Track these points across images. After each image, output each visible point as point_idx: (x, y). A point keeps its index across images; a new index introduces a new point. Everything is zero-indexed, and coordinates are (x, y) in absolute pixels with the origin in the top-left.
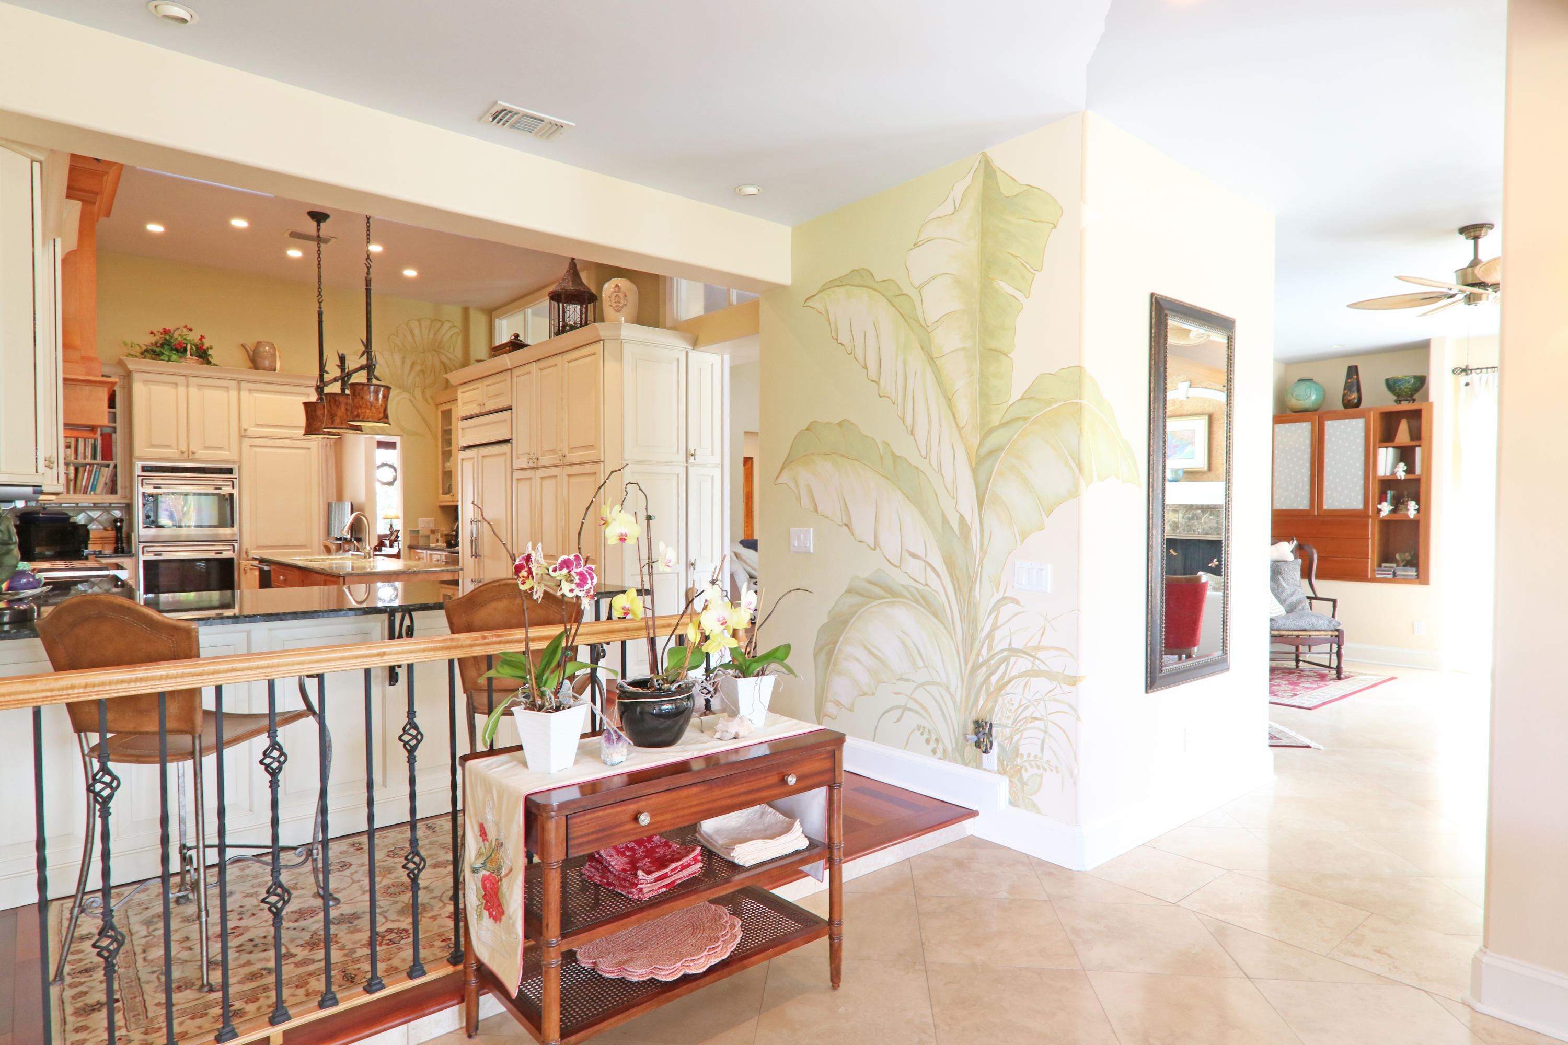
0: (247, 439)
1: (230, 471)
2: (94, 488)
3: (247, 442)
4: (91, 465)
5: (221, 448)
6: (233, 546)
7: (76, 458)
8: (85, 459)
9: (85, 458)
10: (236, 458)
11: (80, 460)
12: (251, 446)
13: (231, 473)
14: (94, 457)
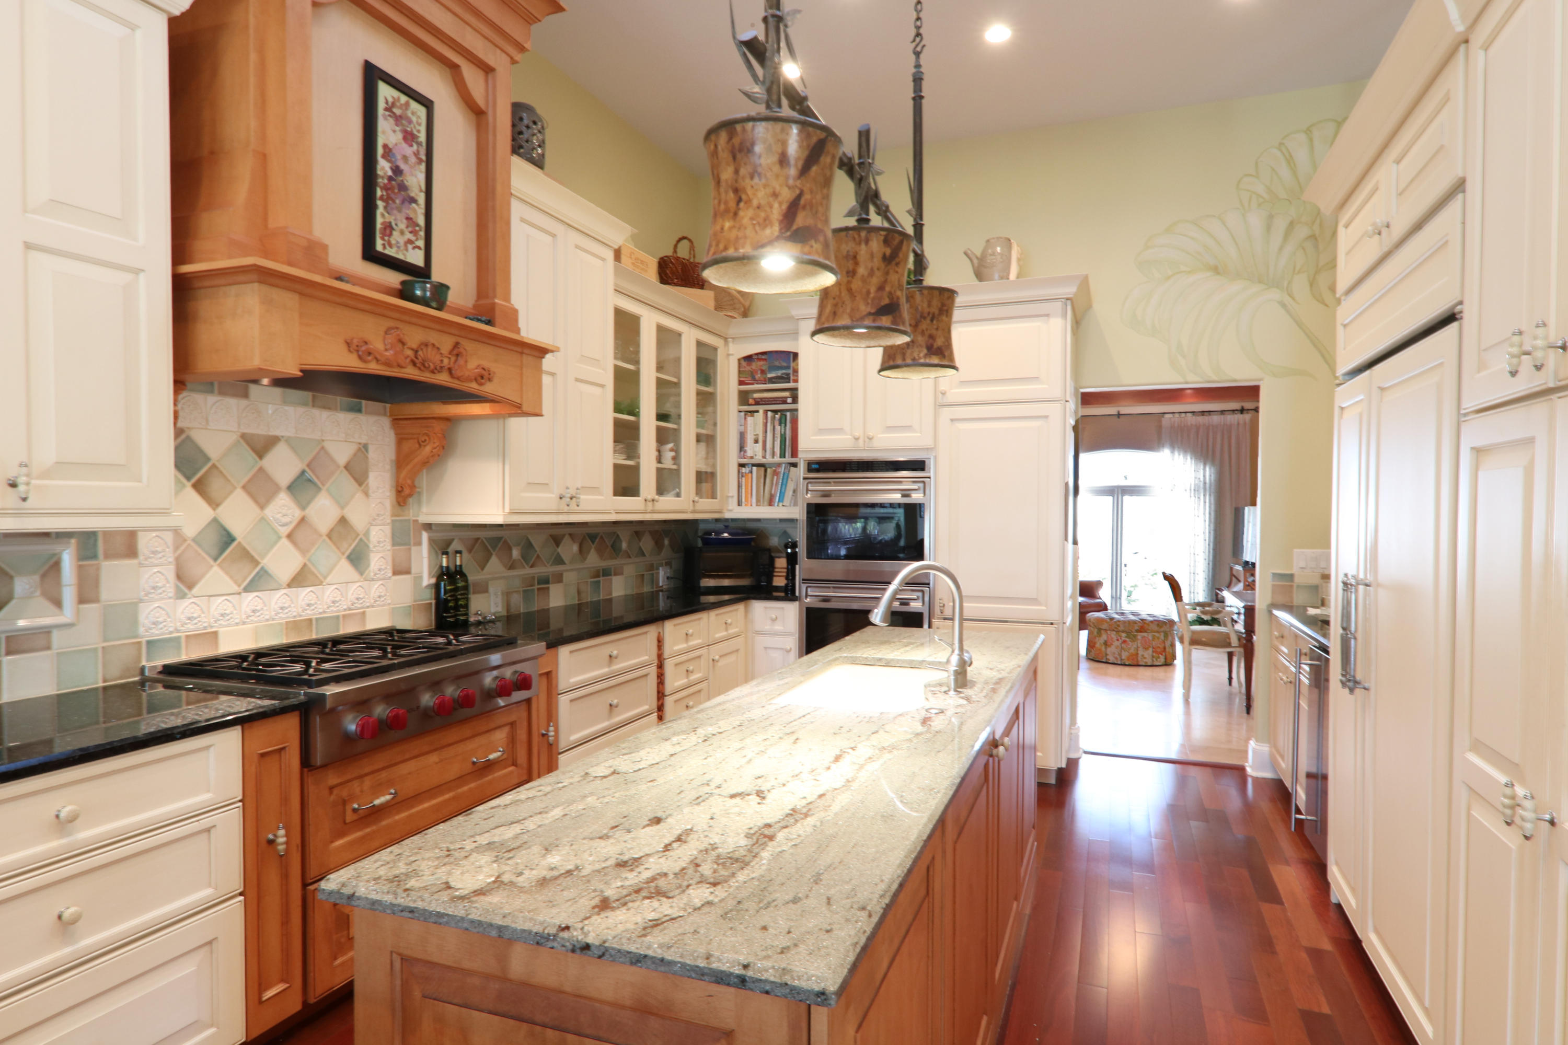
0: (946, 409)
1: (918, 465)
2: (781, 500)
3: (947, 413)
4: (779, 465)
5: (908, 428)
6: (923, 591)
7: (764, 457)
8: (773, 457)
9: (773, 454)
10: (929, 442)
11: (769, 459)
12: (952, 420)
13: (923, 469)
14: (783, 455)
